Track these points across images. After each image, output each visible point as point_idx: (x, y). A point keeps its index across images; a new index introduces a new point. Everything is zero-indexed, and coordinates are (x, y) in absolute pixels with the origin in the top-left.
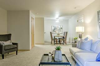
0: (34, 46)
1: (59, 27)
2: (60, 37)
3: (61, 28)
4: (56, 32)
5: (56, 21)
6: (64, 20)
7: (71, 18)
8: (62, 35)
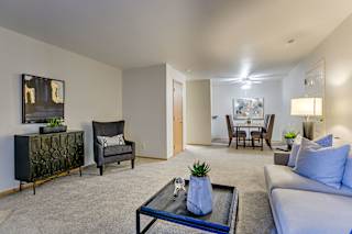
0: (182, 150)
1: (254, 100)
2: (257, 130)
3: (260, 105)
4: (245, 115)
5: (244, 87)
6: (264, 82)
7: (286, 75)
8: (262, 124)
